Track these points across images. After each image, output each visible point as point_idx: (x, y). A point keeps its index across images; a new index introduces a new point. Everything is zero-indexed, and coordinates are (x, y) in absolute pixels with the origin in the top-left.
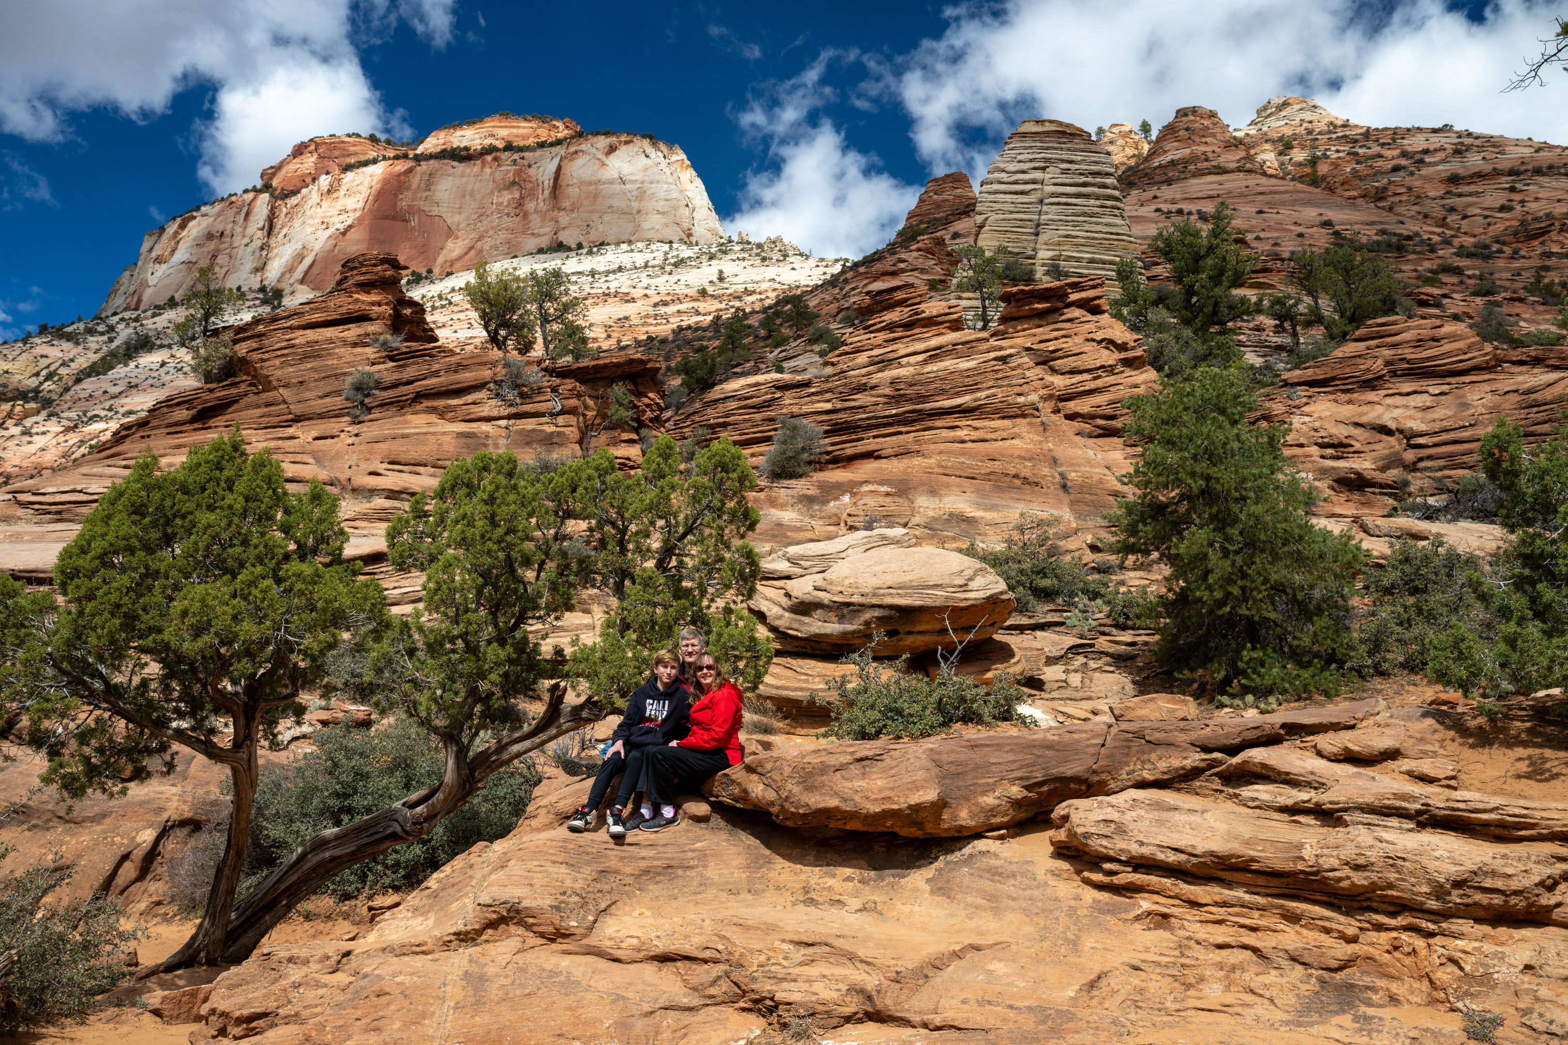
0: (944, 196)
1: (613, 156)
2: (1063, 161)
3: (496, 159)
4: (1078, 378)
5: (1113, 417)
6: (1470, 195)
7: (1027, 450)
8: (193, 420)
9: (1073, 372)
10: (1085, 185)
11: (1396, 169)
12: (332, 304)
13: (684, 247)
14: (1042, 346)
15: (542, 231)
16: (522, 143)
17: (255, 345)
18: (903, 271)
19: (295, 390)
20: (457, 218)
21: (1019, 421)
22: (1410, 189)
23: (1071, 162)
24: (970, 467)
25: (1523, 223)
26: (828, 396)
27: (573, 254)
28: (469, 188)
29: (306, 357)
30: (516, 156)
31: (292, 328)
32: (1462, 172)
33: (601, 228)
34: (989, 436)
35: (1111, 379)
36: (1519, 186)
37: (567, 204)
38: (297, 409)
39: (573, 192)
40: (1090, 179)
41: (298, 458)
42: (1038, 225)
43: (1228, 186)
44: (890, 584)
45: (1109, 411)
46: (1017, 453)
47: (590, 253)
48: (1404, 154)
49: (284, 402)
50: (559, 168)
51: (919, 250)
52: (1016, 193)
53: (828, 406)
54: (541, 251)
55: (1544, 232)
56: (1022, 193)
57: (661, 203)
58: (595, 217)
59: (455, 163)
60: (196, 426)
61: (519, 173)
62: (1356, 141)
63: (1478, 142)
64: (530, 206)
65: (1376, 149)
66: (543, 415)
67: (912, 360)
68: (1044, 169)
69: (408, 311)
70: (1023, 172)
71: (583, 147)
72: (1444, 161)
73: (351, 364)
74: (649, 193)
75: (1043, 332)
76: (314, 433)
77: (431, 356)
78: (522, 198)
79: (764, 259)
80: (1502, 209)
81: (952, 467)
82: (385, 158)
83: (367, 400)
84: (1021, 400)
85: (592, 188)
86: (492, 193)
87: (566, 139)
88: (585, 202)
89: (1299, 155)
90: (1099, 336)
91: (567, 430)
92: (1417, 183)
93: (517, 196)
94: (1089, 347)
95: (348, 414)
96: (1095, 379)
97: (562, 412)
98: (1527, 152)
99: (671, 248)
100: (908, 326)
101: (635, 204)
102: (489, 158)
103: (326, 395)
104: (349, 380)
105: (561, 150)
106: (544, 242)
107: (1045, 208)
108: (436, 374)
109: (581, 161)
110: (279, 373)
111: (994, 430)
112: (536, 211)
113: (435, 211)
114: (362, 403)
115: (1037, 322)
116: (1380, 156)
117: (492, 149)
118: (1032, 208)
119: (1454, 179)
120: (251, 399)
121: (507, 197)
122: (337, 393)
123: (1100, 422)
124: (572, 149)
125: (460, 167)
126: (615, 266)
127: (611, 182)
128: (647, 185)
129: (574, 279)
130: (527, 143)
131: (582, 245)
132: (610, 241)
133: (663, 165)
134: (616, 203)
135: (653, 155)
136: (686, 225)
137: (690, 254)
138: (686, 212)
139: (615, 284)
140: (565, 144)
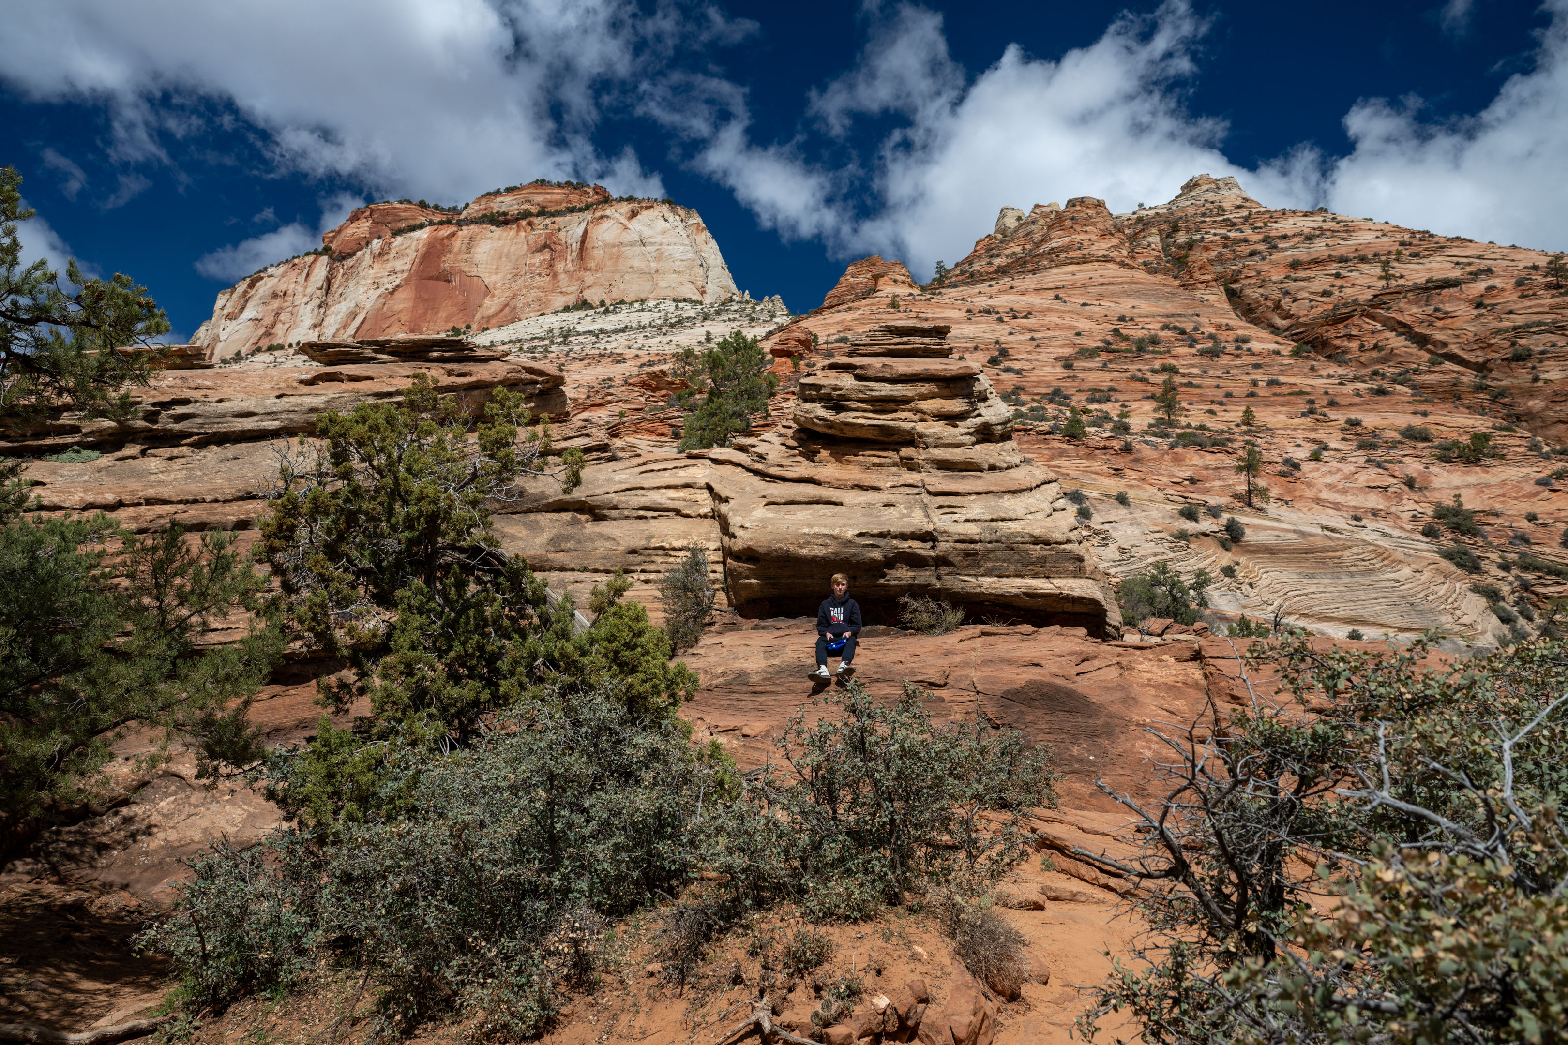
1: (634, 221)
3: (530, 224)
11: (1252, 254)
13: (689, 306)
15: (570, 289)
16: (553, 209)
20: (494, 278)
22: (1259, 273)
25: (1336, 307)
27: (591, 312)
28: (506, 250)
30: (548, 221)
33: (622, 286)
36: (1343, 273)
37: (592, 264)
39: (598, 253)
47: (607, 311)
48: (1265, 239)
50: (586, 232)
54: (567, 309)
57: (678, 263)
58: (617, 276)
59: (493, 228)
61: (549, 236)
64: (560, 267)
71: (608, 212)
74: (667, 254)
78: (552, 259)
82: (431, 223)
85: (615, 250)
86: (526, 255)
87: (592, 205)
88: (609, 263)
93: (548, 257)
101: (653, 265)
102: (524, 223)
105: (588, 215)
106: (571, 300)
109: (606, 224)
112: (566, 272)
113: (474, 271)
117: (527, 214)
121: (538, 258)
124: (598, 214)
125: (498, 232)
126: (622, 326)
127: (633, 244)
128: (664, 247)
129: (581, 339)
130: (559, 208)
131: (602, 304)
132: (627, 300)
133: (680, 229)
134: (636, 263)
135: (671, 219)
136: (700, 283)
137: (692, 313)
138: (701, 271)
139: (614, 345)
140: (592, 209)
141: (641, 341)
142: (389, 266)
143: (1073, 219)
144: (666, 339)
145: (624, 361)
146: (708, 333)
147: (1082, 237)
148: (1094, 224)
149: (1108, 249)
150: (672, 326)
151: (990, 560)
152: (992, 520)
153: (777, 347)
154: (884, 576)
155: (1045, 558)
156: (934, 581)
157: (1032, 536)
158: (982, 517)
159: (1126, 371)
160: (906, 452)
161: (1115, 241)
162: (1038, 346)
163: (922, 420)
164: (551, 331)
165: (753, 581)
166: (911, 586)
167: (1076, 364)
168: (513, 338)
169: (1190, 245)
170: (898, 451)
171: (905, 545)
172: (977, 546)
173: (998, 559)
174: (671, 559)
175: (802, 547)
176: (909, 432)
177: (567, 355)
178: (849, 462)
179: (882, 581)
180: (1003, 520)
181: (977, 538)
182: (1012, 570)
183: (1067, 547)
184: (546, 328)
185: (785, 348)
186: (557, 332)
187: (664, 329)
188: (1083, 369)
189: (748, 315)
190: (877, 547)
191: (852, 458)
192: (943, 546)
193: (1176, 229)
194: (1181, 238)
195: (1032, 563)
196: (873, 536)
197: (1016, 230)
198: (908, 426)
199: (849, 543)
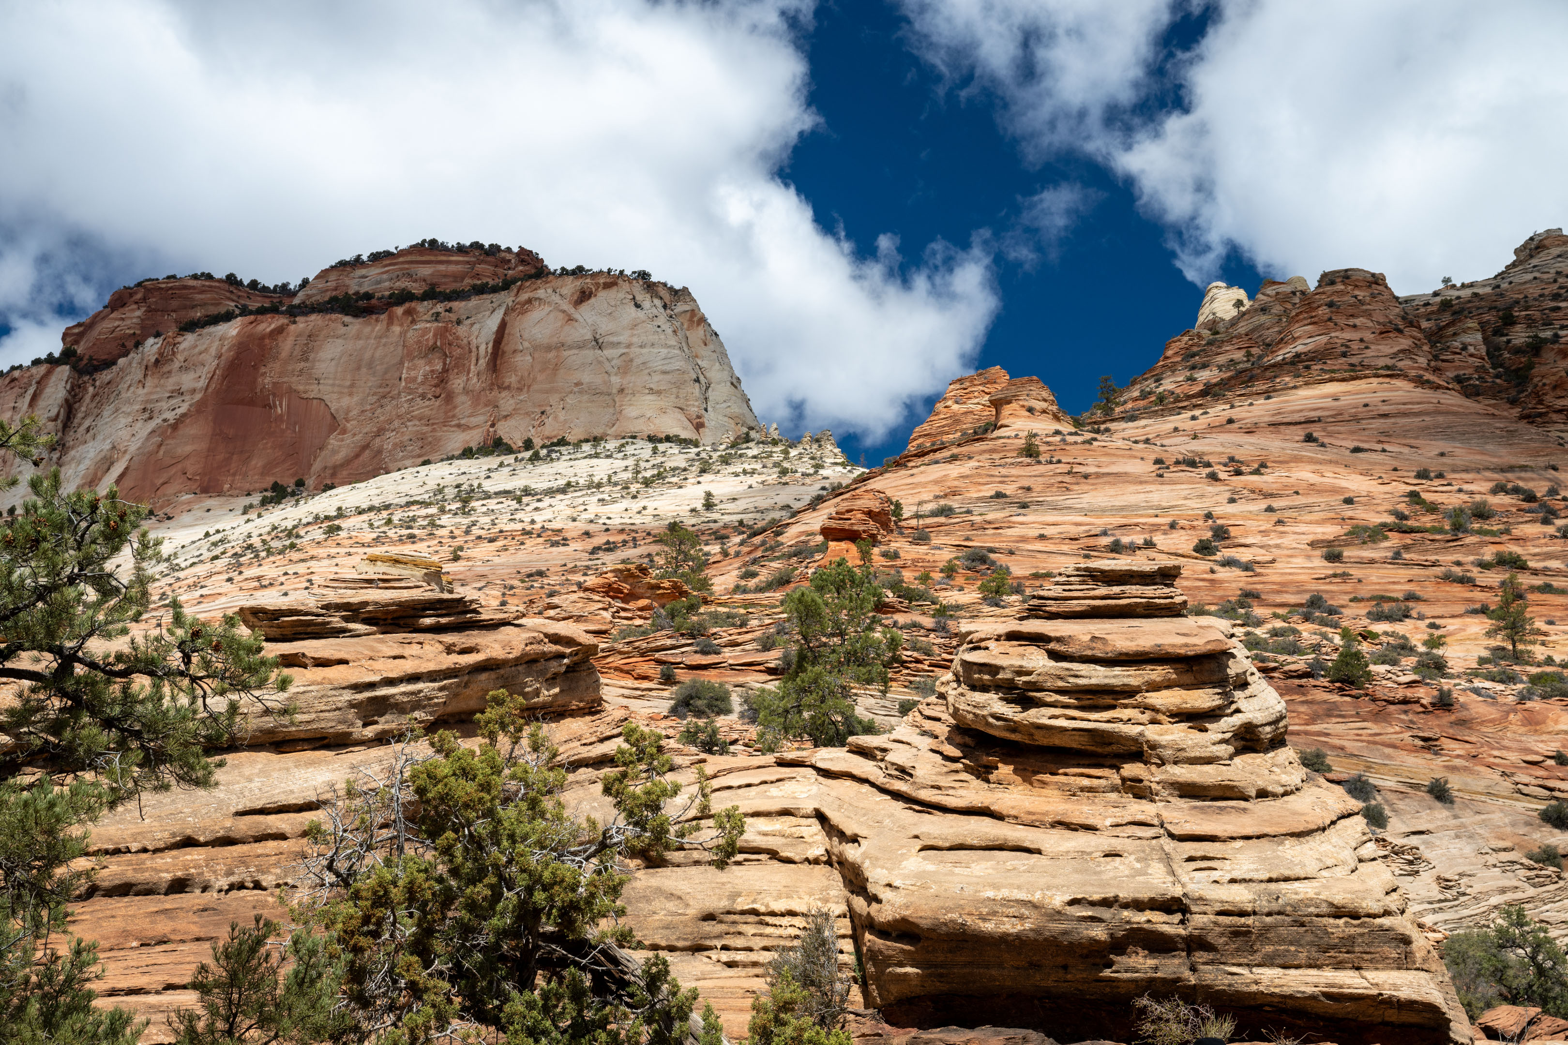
1: (585, 307)
3: (409, 312)
13: (675, 449)
15: (474, 421)
16: (450, 287)
20: (346, 401)
27: (509, 459)
28: (367, 355)
30: (440, 308)
33: (562, 416)
37: (512, 379)
39: (522, 361)
47: (535, 458)
50: (503, 326)
54: (468, 453)
57: (656, 377)
58: (554, 399)
59: (348, 319)
61: (442, 333)
64: (457, 383)
71: (541, 293)
74: (638, 361)
78: (445, 370)
82: (245, 311)
85: (551, 355)
86: (401, 363)
87: (516, 279)
88: (540, 377)
93: (439, 367)
99: (655, 451)
101: (616, 380)
102: (399, 310)
105: (507, 298)
106: (474, 438)
109: (536, 314)
112: (466, 391)
113: (314, 391)
117: (404, 297)
121: (422, 369)
124: (524, 296)
125: (355, 325)
126: (562, 482)
127: (581, 346)
128: (635, 350)
129: (492, 504)
130: (457, 286)
131: (528, 444)
132: (570, 438)
133: (662, 320)
134: (586, 377)
135: (647, 304)
136: (694, 410)
137: (680, 461)
138: (696, 390)
139: (547, 514)
140: (514, 288)
141: (594, 508)
142: (170, 383)
143: (1330, 305)
144: (636, 505)
145: (565, 542)
146: (709, 495)
147: (1347, 335)
148: (1368, 314)
149: (1394, 356)
150: (647, 483)
151: (1270, 942)
152: (1270, 880)
153: (833, 524)
154: (1110, 965)
155: (1352, 938)
156: (1187, 974)
157: (1331, 904)
158: (1255, 876)
159: (1434, 564)
160: (1131, 769)
161: (1405, 343)
162: (1280, 522)
163: (1153, 722)
164: (440, 490)
165: (909, 970)
166: (1152, 980)
167: (1347, 553)
168: (376, 502)
169: (1536, 347)
170: (1118, 769)
171: (1140, 918)
172: (1249, 921)
173: (1282, 941)
174: (769, 930)
175: (984, 920)
176: (1135, 740)
177: (467, 532)
178: (1044, 783)
179: (1107, 973)
180: (1287, 879)
181: (1249, 908)
182: (1303, 957)
183: (1386, 921)
184: (432, 485)
185: (846, 525)
186: (450, 493)
187: (634, 488)
188: (1361, 562)
189: (776, 465)
190: (1100, 920)
191: (1047, 777)
192: (1198, 920)
193: (1509, 321)
194: (1519, 336)
195: (1334, 947)
196: (1092, 904)
197: (1234, 322)
198: (1132, 730)
199: (1057, 915)
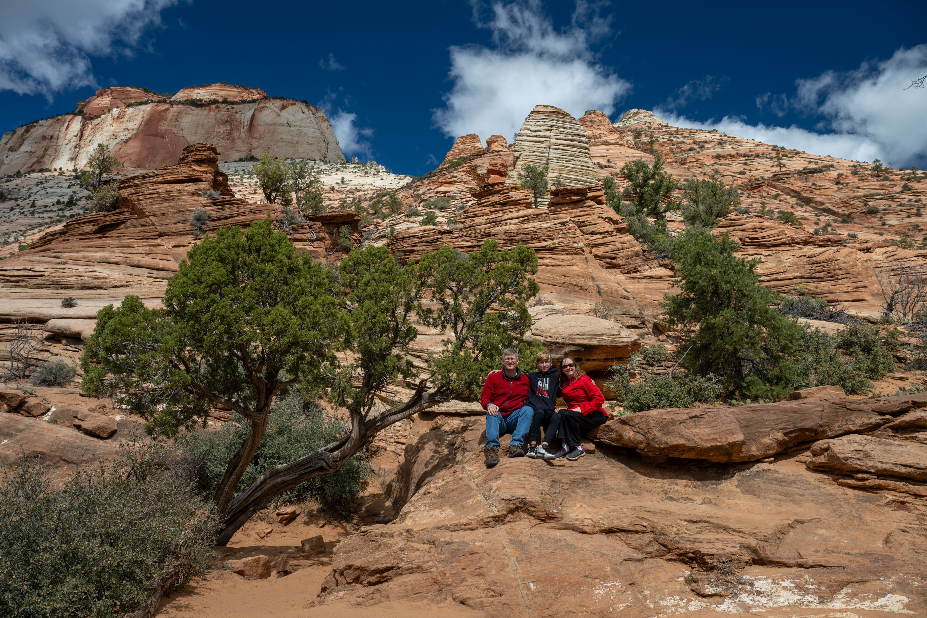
0: (466, 146)
1: (284, 112)
2: (560, 127)
3: (217, 108)
4: (595, 237)
5: (614, 258)
6: (726, 165)
7: (581, 272)
8: (95, 232)
9: (592, 233)
10: (572, 140)
11: (691, 150)
12: (179, 171)
14: (576, 219)
15: (242, 149)
16: (232, 100)
17: (133, 191)
18: (456, 182)
19: (159, 218)
20: (193, 138)
21: (575, 256)
22: (697, 160)
23: (564, 128)
24: (553, 279)
25: (750, 180)
26: (467, 238)
28: (201, 122)
29: (165, 200)
30: (229, 107)
31: (155, 183)
32: (722, 154)
33: (276, 150)
34: (561, 263)
35: (611, 238)
36: (749, 162)
37: (257, 135)
38: (161, 229)
39: (261, 129)
40: (574, 138)
41: (164, 257)
42: (548, 159)
43: (611, 151)
44: (577, 332)
45: (612, 255)
46: (576, 273)
48: (695, 143)
49: (153, 224)
50: (253, 115)
51: (464, 171)
52: (536, 142)
53: (469, 244)
54: (241, 160)
55: (759, 186)
56: (539, 142)
57: (310, 139)
58: (272, 143)
59: (193, 108)
60: (98, 235)
61: (230, 116)
62: (672, 134)
63: (729, 139)
64: (236, 135)
65: (681, 139)
66: (305, 240)
67: (513, 221)
68: (551, 130)
69: (220, 179)
70: (540, 131)
71: (268, 105)
72: (714, 147)
73: (192, 205)
74: (304, 133)
75: (576, 211)
76: (173, 244)
77: (237, 204)
78: (231, 130)
79: (366, 173)
80: (741, 173)
81: (544, 279)
82: (152, 102)
83: (203, 227)
84: (576, 245)
85: (272, 127)
86: (214, 126)
87: (258, 99)
88: (268, 135)
89: (645, 139)
90: (604, 215)
91: (319, 250)
92: (701, 157)
93: (229, 128)
94: (600, 221)
95: (192, 234)
96: (604, 237)
97: (316, 240)
98: (752, 146)
99: (315, 163)
100: (503, 204)
101: (295, 138)
102: (213, 106)
103: (179, 222)
104: (192, 215)
105: (255, 106)
106: (243, 155)
107: (551, 151)
108: (243, 214)
109: (266, 112)
110: (149, 208)
111: (563, 260)
112: (239, 138)
113: (181, 133)
114: (200, 228)
115: (572, 206)
116: (683, 142)
117: (215, 102)
118: (545, 150)
119: (718, 157)
120: (133, 221)
121: (222, 129)
122: (185, 221)
123: (608, 260)
124: (261, 105)
125: (196, 110)
127: (283, 125)
128: (302, 129)
130: (235, 100)
133: (312, 118)
134: (285, 137)
135: (306, 112)
136: (324, 151)
137: (326, 167)
138: (324, 145)
140: (257, 102)
142: (124, 126)
143: (591, 121)
146: (343, 178)
148: (604, 125)
